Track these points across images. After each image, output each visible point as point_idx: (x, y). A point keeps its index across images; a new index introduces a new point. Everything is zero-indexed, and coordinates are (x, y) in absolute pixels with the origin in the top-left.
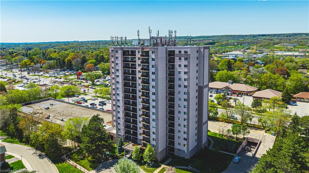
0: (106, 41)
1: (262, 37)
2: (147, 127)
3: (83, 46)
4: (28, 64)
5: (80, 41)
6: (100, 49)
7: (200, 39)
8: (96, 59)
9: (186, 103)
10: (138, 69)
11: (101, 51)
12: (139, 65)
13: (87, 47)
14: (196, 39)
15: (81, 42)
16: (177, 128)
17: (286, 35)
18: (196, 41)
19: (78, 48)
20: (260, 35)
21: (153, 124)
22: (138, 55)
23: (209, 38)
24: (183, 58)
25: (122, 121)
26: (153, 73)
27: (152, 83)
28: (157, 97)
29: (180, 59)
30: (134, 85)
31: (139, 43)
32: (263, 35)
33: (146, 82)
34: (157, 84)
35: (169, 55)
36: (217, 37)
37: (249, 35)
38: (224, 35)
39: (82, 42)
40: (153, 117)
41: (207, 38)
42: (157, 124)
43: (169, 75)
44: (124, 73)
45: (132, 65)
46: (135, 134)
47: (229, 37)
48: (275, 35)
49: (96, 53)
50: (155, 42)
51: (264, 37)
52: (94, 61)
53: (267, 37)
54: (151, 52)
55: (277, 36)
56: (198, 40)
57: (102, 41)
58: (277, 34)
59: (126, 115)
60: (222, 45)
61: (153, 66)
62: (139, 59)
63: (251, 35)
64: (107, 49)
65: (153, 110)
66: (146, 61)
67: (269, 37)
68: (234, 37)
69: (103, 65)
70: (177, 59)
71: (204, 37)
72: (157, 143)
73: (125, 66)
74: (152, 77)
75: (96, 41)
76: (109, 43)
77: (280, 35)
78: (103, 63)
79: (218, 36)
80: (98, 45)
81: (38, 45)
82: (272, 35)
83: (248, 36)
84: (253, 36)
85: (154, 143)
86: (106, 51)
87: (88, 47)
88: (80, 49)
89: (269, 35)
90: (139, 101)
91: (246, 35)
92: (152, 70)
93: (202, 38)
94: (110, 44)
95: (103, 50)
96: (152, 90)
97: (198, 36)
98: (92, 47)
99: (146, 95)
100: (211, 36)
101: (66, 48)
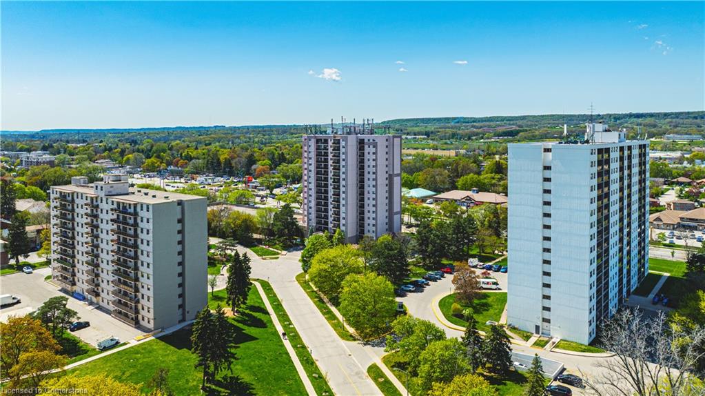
0: (285, 126)
1: (635, 119)
2: (338, 214)
3: (238, 138)
4: (156, 165)
5: (227, 126)
6: (274, 143)
7: (491, 123)
8: (272, 159)
9: (374, 189)
10: (330, 156)
11: (277, 147)
12: (331, 153)
13: (248, 140)
14: (481, 124)
15: (230, 128)
16: (366, 215)
17: (693, 115)
18: (481, 127)
19: (229, 141)
20: (631, 115)
21: (343, 209)
22: (330, 143)
23: (512, 122)
24: (371, 146)
25: (313, 211)
26: (344, 160)
27: (343, 170)
28: (346, 183)
29: (369, 147)
30: (326, 173)
31: (333, 132)
32: (638, 116)
33: (337, 168)
34: (347, 170)
35: (360, 143)
36: (531, 118)
37: (605, 115)
38: (548, 116)
39: (234, 129)
40: (343, 202)
41: (508, 122)
42: (347, 209)
43: (360, 163)
44: (317, 161)
45: (325, 153)
46: (326, 223)
47: (558, 120)
48: (666, 115)
49: (269, 150)
50: (348, 130)
51: (640, 120)
52: (267, 162)
53: (648, 120)
54: (341, 140)
55: (671, 118)
56: (485, 126)
57: (275, 126)
58: (672, 114)
59: (318, 204)
60: (533, 136)
61: (343, 154)
62: (331, 147)
63: (610, 116)
64: (287, 144)
65: (343, 196)
66: (337, 149)
67: (653, 119)
68: (569, 118)
69: (285, 168)
70: (366, 147)
71: (503, 119)
72: (346, 229)
73: (318, 154)
74: (342, 163)
75: (263, 127)
76: (292, 131)
77: (677, 115)
78: (285, 164)
79: (535, 116)
80: (269, 135)
81: (145, 133)
82: (659, 116)
83: (602, 118)
84: (614, 118)
85: (343, 228)
86: (287, 146)
87: (250, 139)
88: (233, 143)
89: (651, 115)
90: (330, 188)
91: (599, 115)
92: (343, 157)
93: (497, 121)
94: (292, 134)
95: (280, 144)
96: (343, 176)
97: (489, 116)
98: (256, 140)
99: (337, 181)
100: (517, 117)
101: (205, 141)
